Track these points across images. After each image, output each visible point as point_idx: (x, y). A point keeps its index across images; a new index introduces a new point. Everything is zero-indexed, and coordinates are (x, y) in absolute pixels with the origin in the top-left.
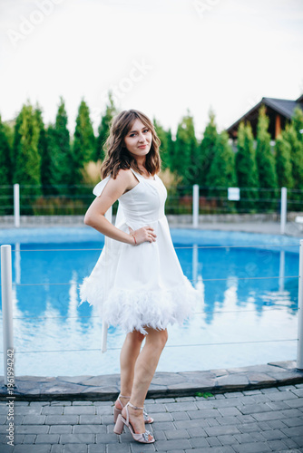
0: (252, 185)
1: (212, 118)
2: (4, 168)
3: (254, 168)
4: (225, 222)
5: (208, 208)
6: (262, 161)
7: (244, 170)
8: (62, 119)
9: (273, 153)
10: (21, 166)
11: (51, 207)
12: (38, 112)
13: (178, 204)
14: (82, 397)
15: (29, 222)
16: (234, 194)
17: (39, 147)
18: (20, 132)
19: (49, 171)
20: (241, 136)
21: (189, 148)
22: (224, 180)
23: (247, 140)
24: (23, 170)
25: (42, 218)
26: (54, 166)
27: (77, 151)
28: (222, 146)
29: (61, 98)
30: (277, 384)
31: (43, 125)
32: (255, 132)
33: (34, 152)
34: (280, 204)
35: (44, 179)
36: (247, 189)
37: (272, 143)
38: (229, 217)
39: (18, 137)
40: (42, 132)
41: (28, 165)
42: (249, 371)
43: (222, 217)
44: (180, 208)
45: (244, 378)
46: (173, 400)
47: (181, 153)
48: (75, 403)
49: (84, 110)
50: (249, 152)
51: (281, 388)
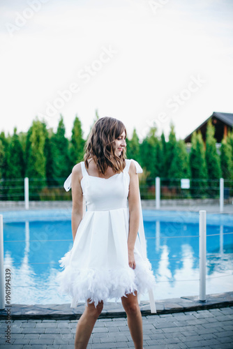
0: (202, 177)
1: (172, 128)
2: (19, 166)
3: (204, 164)
4: (182, 205)
5: (169, 194)
6: (210, 160)
7: (196, 166)
8: (61, 130)
9: (219, 153)
10: (31, 164)
11: (53, 195)
12: (44, 125)
13: (147, 192)
14: (49, 317)
15: (37, 206)
16: (185, 184)
17: (44, 151)
18: (30, 140)
19: (52, 169)
20: (194, 141)
21: (155, 151)
22: (181, 174)
23: (198, 144)
24: (32, 168)
25: (47, 203)
26: (55, 165)
27: (73, 153)
28: (180, 148)
29: (61, 115)
30: (184, 310)
31: (47, 134)
32: (204, 137)
33: (40, 154)
34: (219, 191)
35: (48, 175)
36: (199, 180)
37: (218, 146)
38: (185, 201)
39: (29, 144)
40: (47, 140)
41: (36, 164)
42: (167, 302)
43: (180, 201)
44: (149, 194)
45: (162, 306)
46: (111, 320)
47: (149, 154)
48: (44, 321)
49: (77, 123)
50: (200, 153)
51: (186, 313)
